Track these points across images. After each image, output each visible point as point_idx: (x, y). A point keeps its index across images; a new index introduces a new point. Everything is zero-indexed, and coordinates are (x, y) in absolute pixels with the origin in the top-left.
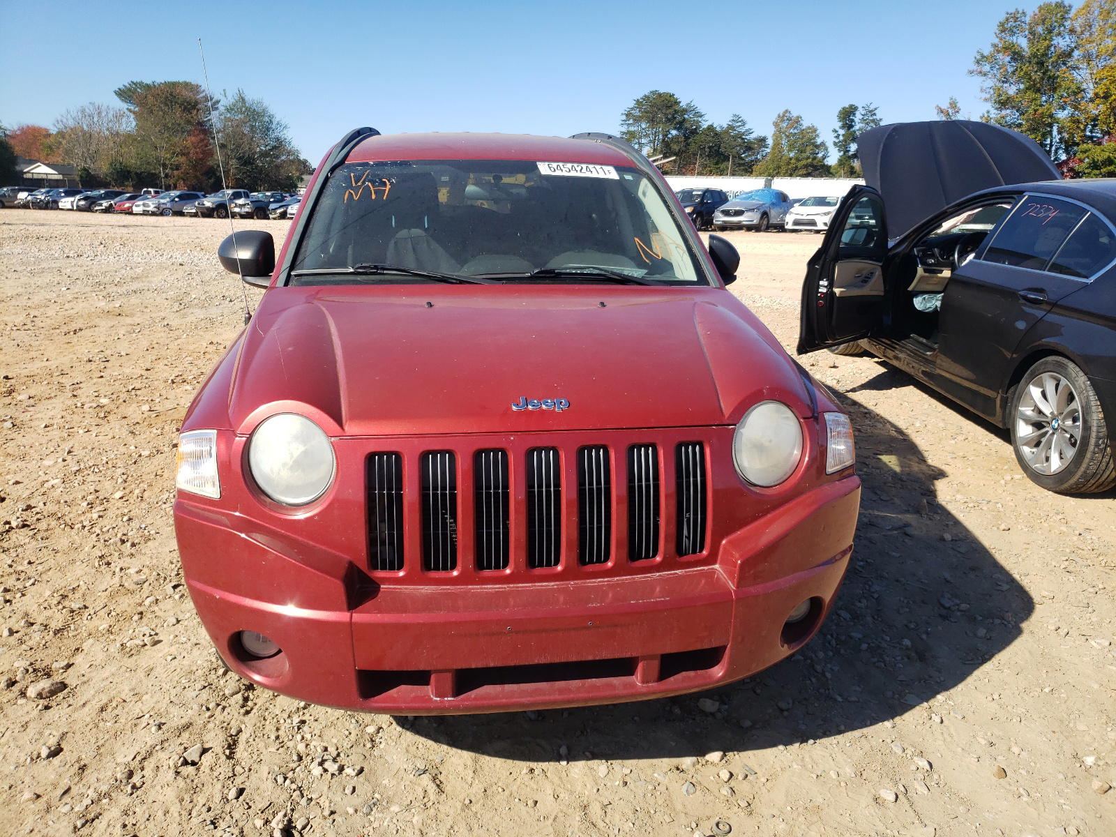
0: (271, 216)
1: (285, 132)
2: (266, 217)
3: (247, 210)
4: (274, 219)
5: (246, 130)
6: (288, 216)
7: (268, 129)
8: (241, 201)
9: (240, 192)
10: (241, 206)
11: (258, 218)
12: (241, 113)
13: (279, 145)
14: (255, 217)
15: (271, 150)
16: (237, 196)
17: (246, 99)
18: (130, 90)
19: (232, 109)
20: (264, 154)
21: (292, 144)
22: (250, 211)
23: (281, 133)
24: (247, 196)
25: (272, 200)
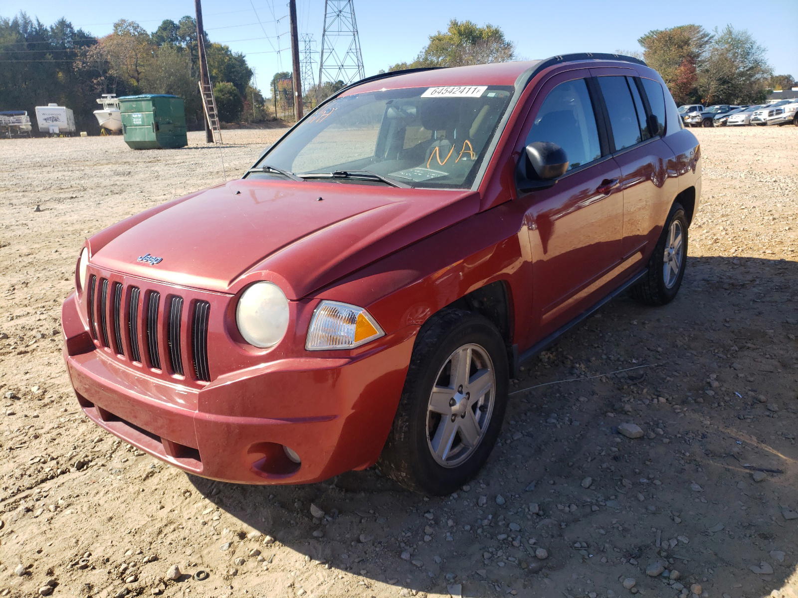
0: (715, 124)
1: (763, 54)
2: (712, 126)
3: (697, 120)
4: (718, 126)
5: (730, 55)
6: (728, 124)
7: (748, 54)
8: (694, 114)
9: (696, 107)
10: (693, 117)
11: (705, 127)
12: (728, 43)
13: (756, 66)
14: (703, 126)
15: (747, 70)
16: (692, 110)
17: (734, 31)
18: (648, 37)
19: (719, 41)
20: (742, 74)
21: (768, 64)
22: (699, 121)
23: (760, 56)
24: (701, 109)
25: (719, 111)
